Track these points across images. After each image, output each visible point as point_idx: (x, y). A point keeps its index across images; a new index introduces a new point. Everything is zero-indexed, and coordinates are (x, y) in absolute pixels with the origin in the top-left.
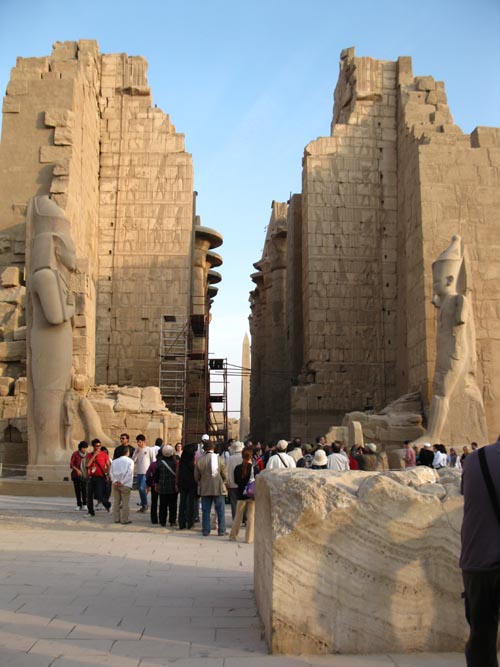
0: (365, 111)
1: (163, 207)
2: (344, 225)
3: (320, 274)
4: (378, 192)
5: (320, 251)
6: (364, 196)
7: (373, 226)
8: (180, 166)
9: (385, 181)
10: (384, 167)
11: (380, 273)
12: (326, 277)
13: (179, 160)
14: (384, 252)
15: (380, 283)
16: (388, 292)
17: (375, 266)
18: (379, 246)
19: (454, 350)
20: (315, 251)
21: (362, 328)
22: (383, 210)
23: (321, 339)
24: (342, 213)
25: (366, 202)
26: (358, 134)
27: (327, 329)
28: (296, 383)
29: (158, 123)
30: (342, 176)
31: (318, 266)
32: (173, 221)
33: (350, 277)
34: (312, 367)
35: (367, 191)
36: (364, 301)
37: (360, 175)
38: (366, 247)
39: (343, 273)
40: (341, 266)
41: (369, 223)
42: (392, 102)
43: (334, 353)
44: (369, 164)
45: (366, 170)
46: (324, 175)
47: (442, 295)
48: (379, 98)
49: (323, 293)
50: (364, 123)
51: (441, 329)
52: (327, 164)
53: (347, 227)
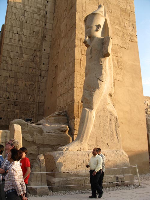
2: (25, 31)
3: (9, 52)
4: (44, 20)
5: (10, 41)
6: (37, 20)
7: (40, 35)
9: (48, 15)
10: (49, 8)
11: (40, 57)
12: (12, 54)
14: (44, 48)
15: (40, 62)
16: (43, 67)
17: (38, 53)
18: (41, 44)
19: (101, 74)
20: (8, 40)
21: (28, 83)
22: (45, 28)
23: (5, 86)
24: (24, 25)
25: (38, 22)
27: (9, 81)
30: (27, 8)
31: (9, 48)
33: (25, 56)
35: (39, 18)
36: (31, 70)
37: (36, 10)
38: (35, 44)
39: (21, 54)
40: (21, 50)
41: (38, 33)
43: (12, 94)
44: (41, 6)
45: (40, 9)
46: (18, 6)
47: (91, 37)
49: (10, 62)
51: (89, 60)
52: (20, 1)
53: (27, 32)
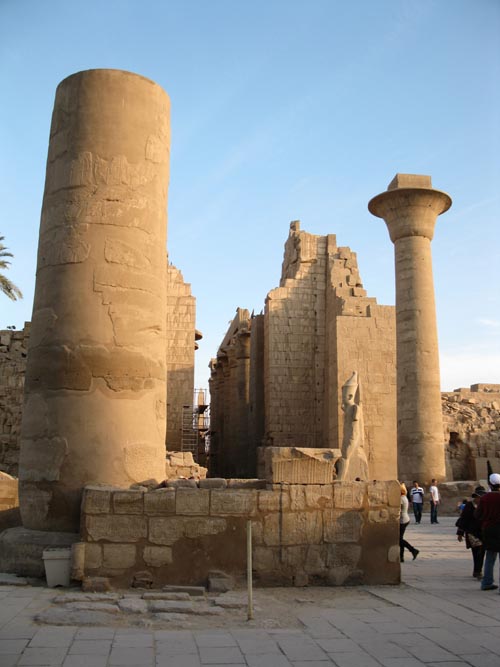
0: (306, 270)
1: (178, 332)
2: (292, 345)
3: (276, 377)
4: (313, 324)
5: (277, 363)
6: (304, 327)
7: (310, 346)
8: (188, 306)
9: (318, 316)
10: (317, 307)
11: (314, 377)
12: (280, 379)
13: (187, 301)
14: (317, 363)
15: (314, 382)
16: (318, 388)
17: (311, 372)
18: (313, 358)
19: (352, 434)
20: (274, 362)
21: (302, 411)
22: (317, 336)
23: (277, 418)
24: (290, 338)
25: (306, 330)
26: (302, 285)
27: (280, 412)
28: (261, 445)
29: (174, 276)
30: (291, 313)
31: (275, 371)
32: (184, 342)
33: (295, 378)
34: (271, 435)
35: (306, 323)
36: (303, 394)
37: (302, 313)
38: (306, 359)
39: (291, 376)
40: (290, 372)
41: (307, 344)
42: (323, 264)
43: (285, 426)
44: (308, 305)
45: (306, 310)
46: (280, 313)
47: (346, 404)
48: (315, 261)
49: (278, 389)
50: (305, 279)
51: (345, 422)
52: (281, 306)
53: (294, 347)
